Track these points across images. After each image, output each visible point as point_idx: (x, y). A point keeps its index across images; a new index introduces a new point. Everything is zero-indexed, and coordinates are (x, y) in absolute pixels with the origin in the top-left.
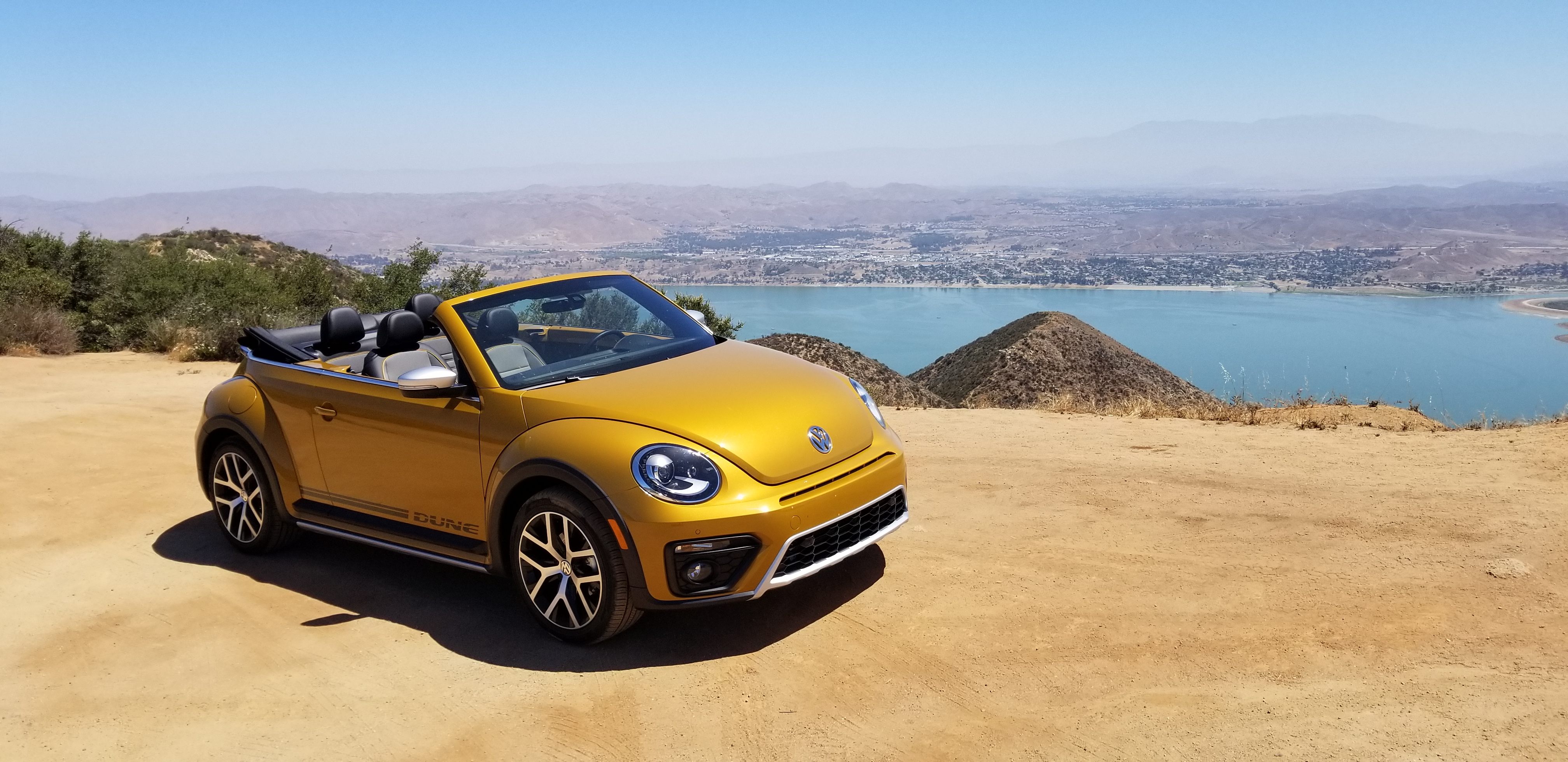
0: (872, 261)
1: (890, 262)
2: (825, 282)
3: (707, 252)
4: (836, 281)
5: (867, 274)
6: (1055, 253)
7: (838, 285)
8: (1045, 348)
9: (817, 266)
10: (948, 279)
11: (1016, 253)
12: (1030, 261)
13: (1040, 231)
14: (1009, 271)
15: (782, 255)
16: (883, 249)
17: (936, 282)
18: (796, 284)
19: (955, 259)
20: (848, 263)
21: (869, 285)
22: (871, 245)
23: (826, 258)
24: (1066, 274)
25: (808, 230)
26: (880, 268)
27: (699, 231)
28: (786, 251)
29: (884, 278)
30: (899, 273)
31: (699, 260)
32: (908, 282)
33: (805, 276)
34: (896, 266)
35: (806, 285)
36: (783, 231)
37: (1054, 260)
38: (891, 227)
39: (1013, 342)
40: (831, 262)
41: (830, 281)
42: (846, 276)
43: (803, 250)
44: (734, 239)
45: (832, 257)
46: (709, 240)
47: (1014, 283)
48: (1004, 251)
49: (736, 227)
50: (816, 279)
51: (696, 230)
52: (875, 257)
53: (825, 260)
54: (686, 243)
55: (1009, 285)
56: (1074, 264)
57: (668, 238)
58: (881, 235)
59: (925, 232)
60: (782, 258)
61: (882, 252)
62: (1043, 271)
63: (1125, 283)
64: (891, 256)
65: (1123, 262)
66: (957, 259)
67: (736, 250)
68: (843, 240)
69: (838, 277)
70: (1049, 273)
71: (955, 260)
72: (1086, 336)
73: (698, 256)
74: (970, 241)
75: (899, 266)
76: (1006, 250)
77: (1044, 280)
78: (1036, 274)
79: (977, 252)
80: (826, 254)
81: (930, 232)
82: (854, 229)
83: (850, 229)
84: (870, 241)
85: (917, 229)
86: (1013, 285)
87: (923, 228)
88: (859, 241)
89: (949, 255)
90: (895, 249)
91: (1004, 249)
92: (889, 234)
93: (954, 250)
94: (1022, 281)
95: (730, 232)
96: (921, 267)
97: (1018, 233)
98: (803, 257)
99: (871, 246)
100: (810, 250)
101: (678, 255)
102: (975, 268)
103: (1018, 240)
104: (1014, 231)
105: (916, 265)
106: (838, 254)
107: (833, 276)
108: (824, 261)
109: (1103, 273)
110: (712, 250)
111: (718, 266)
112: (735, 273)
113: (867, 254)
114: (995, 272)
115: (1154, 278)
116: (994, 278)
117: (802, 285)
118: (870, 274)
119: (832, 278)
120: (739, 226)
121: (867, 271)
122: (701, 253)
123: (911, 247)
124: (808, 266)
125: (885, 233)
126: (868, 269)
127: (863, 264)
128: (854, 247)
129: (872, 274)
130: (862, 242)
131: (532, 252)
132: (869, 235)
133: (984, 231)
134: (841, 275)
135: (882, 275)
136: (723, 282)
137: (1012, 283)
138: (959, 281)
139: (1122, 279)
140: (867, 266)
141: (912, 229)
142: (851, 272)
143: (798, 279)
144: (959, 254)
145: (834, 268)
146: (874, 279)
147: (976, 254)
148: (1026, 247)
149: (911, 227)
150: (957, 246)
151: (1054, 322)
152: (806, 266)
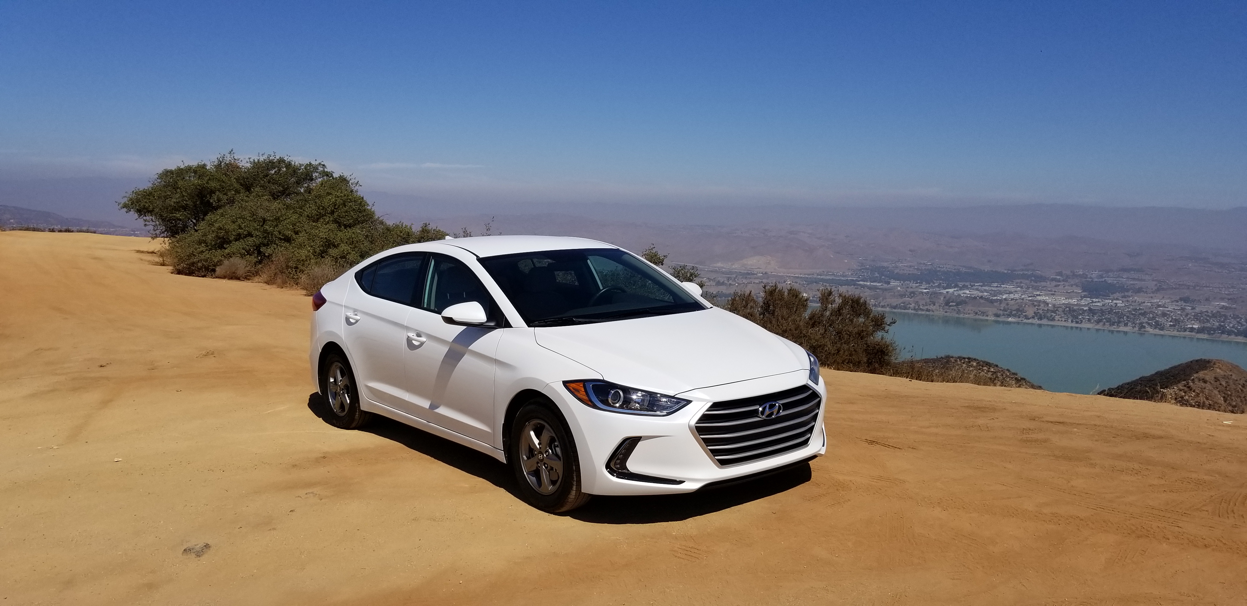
0: (1044, 301)
1: (1061, 303)
2: (997, 315)
3: (893, 283)
4: (1009, 316)
5: (1038, 313)
6: (1223, 307)
7: (1010, 319)
8: (1207, 392)
9: (992, 302)
10: (1116, 322)
11: (1183, 304)
12: (1198, 313)
13: (1208, 287)
14: (1176, 320)
15: (960, 290)
16: (1055, 292)
17: (1104, 324)
18: (971, 316)
19: (1123, 305)
20: (1021, 301)
21: (1039, 322)
22: (1044, 287)
23: (1001, 296)
24: (1233, 327)
25: (986, 270)
26: (1051, 308)
28: (965, 287)
29: (1054, 317)
30: (1069, 313)
31: (886, 290)
32: (1077, 322)
33: (980, 309)
34: (1066, 307)
35: (981, 317)
36: (964, 270)
37: (1222, 313)
38: (1064, 272)
39: (1175, 383)
40: (1005, 299)
41: (1004, 315)
42: (1019, 311)
43: (980, 288)
44: (919, 273)
45: (1007, 295)
47: (1180, 331)
48: (1172, 302)
50: (991, 313)
51: (885, 264)
52: (1047, 298)
54: (877, 275)
55: (1175, 333)
56: (1242, 319)
57: (861, 270)
58: (1054, 280)
59: (1097, 280)
60: (961, 292)
61: (1054, 294)
62: (1210, 323)
64: (1062, 299)
66: (1125, 305)
67: (920, 283)
68: (1019, 281)
69: (1011, 312)
70: (1216, 324)
73: (885, 286)
74: (1139, 291)
75: (1069, 308)
76: (1175, 301)
77: (1211, 331)
79: (1145, 301)
80: (1001, 293)
81: (1101, 280)
82: (1030, 273)
83: (1026, 272)
84: (1043, 284)
85: (1089, 276)
86: (1178, 333)
87: (1094, 275)
88: (1033, 283)
89: (1117, 301)
90: (1067, 292)
91: (1173, 300)
92: (1062, 279)
93: (1123, 297)
94: (1188, 330)
95: (916, 267)
96: (1090, 309)
97: (1188, 288)
98: (979, 294)
102: (1144, 314)
103: (1187, 293)
104: (1183, 285)
105: (1085, 308)
106: (1012, 293)
107: (1007, 311)
108: (999, 298)
110: (899, 282)
111: (902, 296)
112: (917, 302)
114: (1162, 319)
116: (1162, 325)
117: (977, 317)
118: (1041, 312)
119: (1006, 313)
121: (1038, 309)
122: (889, 283)
123: (1082, 292)
124: (984, 301)
125: (1058, 278)
126: (1040, 308)
127: (1036, 303)
128: (1028, 288)
129: (1043, 313)
130: (1036, 284)
131: (749, 274)
132: (1043, 279)
133: (1155, 283)
134: (1014, 311)
135: (1053, 314)
136: (905, 308)
137: (1178, 331)
138: (1126, 325)
140: (1039, 306)
141: (1084, 276)
142: (1023, 310)
143: (974, 312)
144: (1128, 301)
145: (1007, 304)
146: (1045, 317)
147: (1144, 302)
148: (1195, 300)
149: (1083, 274)
150: (1126, 294)
151: (1217, 369)
152: (982, 301)
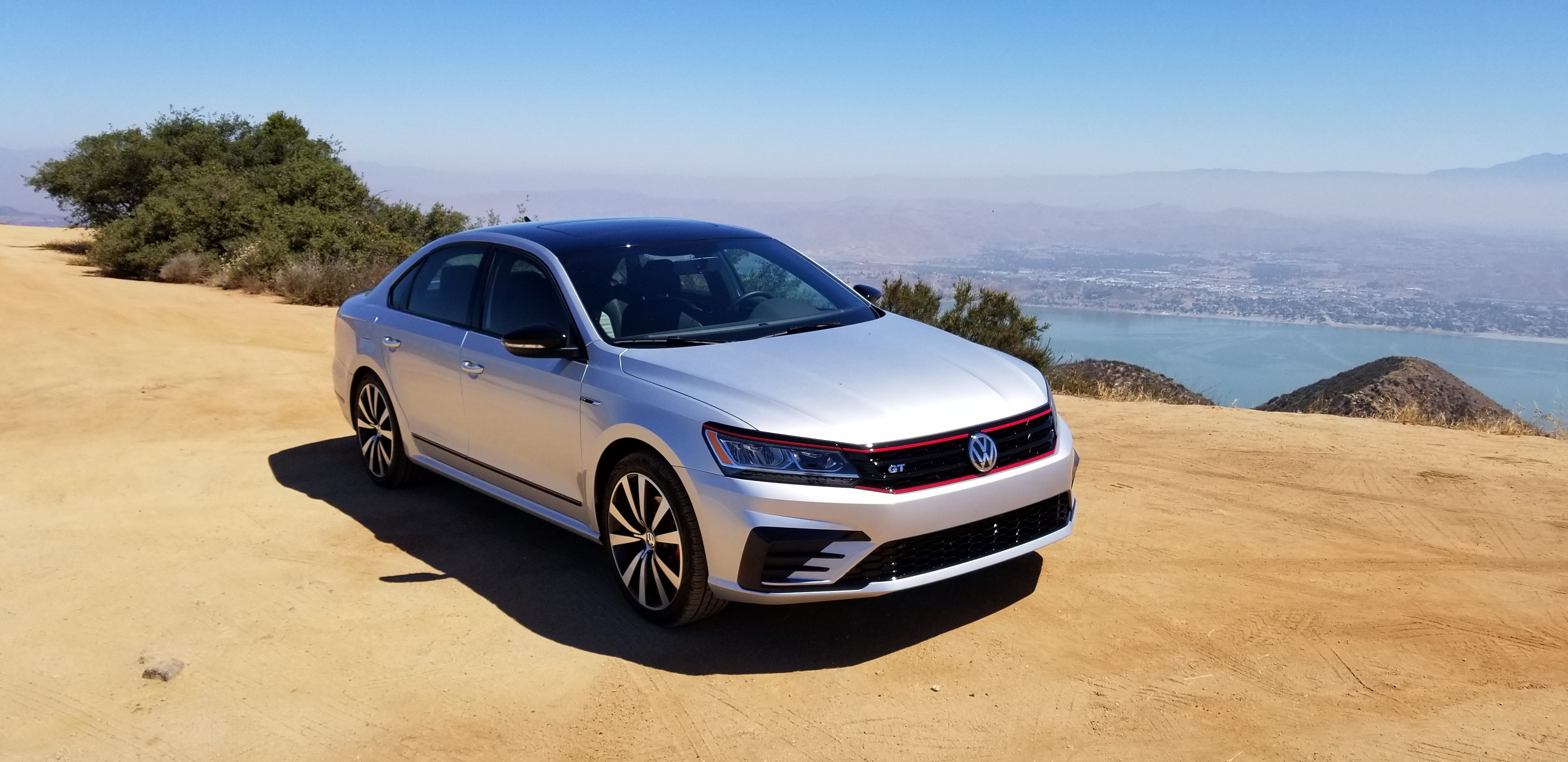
0: (1205, 290)
1: (1226, 292)
2: (1149, 309)
3: (1023, 272)
4: (1162, 309)
5: (1198, 304)
6: (1418, 293)
7: (1164, 313)
8: (1398, 396)
9: (1142, 291)
10: (1291, 314)
11: (1371, 290)
12: (1388, 301)
13: (1402, 269)
14: (1363, 310)
15: (1104, 278)
16: (1218, 278)
17: (1277, 317)
18: (1117, 309)
19: (1300, 293)
20: (1178, 290)
21: (1198, 316)
23: (1153, 284)
24: (1430, 317)
25: (1135, 253)
26: (1213, 298)
27: (1016, 249)
28: (1109, 274)
29: (1217, 309)
30: (1235, 304)
32: (1244, 315)
33: (1128, 301)
34: (1232, 297)
35: (1128, 311)
36: (1107, 253)
37: (1417, 300)
38: (1229, 254)
39: (1361, 387)
40: (1158, 289)
41: (1156, 308)
42: (1174, 303)
43: (1128, 274)
44: (1054, 259)
45: (1160, 283)
46: (1027, 259)
47: (1366, 324)
48: (1358, 288)
50: (1141, 306)
51: (1013, 248)
52: (1209, 286)
53: (1152, 286)
54: (1002, 261)
55: (1361, 326)
56: (1440, 306)
57: (983, 255)
58: (1218, 263)
59: (1268, 262)
60: (1104, 281)
61: (1217, 281)
62: (1402, 312)
63: (1500, 332)
64: (1227, 286)
65: (1500, 308)
66: (1302, 293)
67: (1054, 270)
68: (1174, 265)
69: (1165, 305)
70: (1410, 315)
71: (1299, 295)
72: (1447, 387)
73: (1013, 275)
74: (1319, 275)
75: (1235, 297)
76: (1361, 287)
77: (1403, 322)
78: (1393, 315)
79: (1326, 287)
80: (1153, 280)
81: (1274, 262)
82: (1187, 255)
83: (1183, 255)
84: (1203, 268)
85: (1259, 258)
86: (1366, 326)
87: (1266, 256)
88: (1192, 268)
89: (1292, 288)
90: (1232, 279)
91: (1358, 286)
92: (1226, 262)
93: (1299, 283)
94: (1376, 322)
95: (1050, 251)
96: (1260, 299)
97: (1377, 269)
98: (1127, 282)
99: (1205, 274)
100: (1136, 275)
101: (992, 273)
102: (1323, 304)
103: (1375, 277)
104: (1371, 267)
105: (1255, 298)
106: (1166, 281)
107: (1159, 303)
108: (1150, 287)
109: (1473, 319)
113: (1199, 282)
114: (1346, 309)
115: (1534, 328)
116: (1345, 316)
117: (1124, 310)
118: (1202, 303)
119: (1158, 305)
120: (1060, 246)
121: (1197, 300)
122: (1016, 271)
123: (1251, 278)
124: (1132, 291)
125: (1222, 260)
126: (1200, 297)
127: (1195, 293)
128: (1186, 274)
129: (1204, 304)
130: (1194, 269)
132: (1203, 262)
133: (1336, 265)
134: (1169, 302)
135: (1215, 305)
136: (1037, 302)
137: (1365, 324)
138: (1302, 317)
139: (1496, 327)
140: (1199, 295)
141: (1253, 258)
142: (1180, 301)
143: (1120, 305)
144: (1305, 288)
145: (1161, 295)
146: (1206, 309)
147: (1325, 290)
148: (1385, 285)
149: (1252, 255)
150: (1304, 279)
151: (1411, 368)
152: (1130, 291)
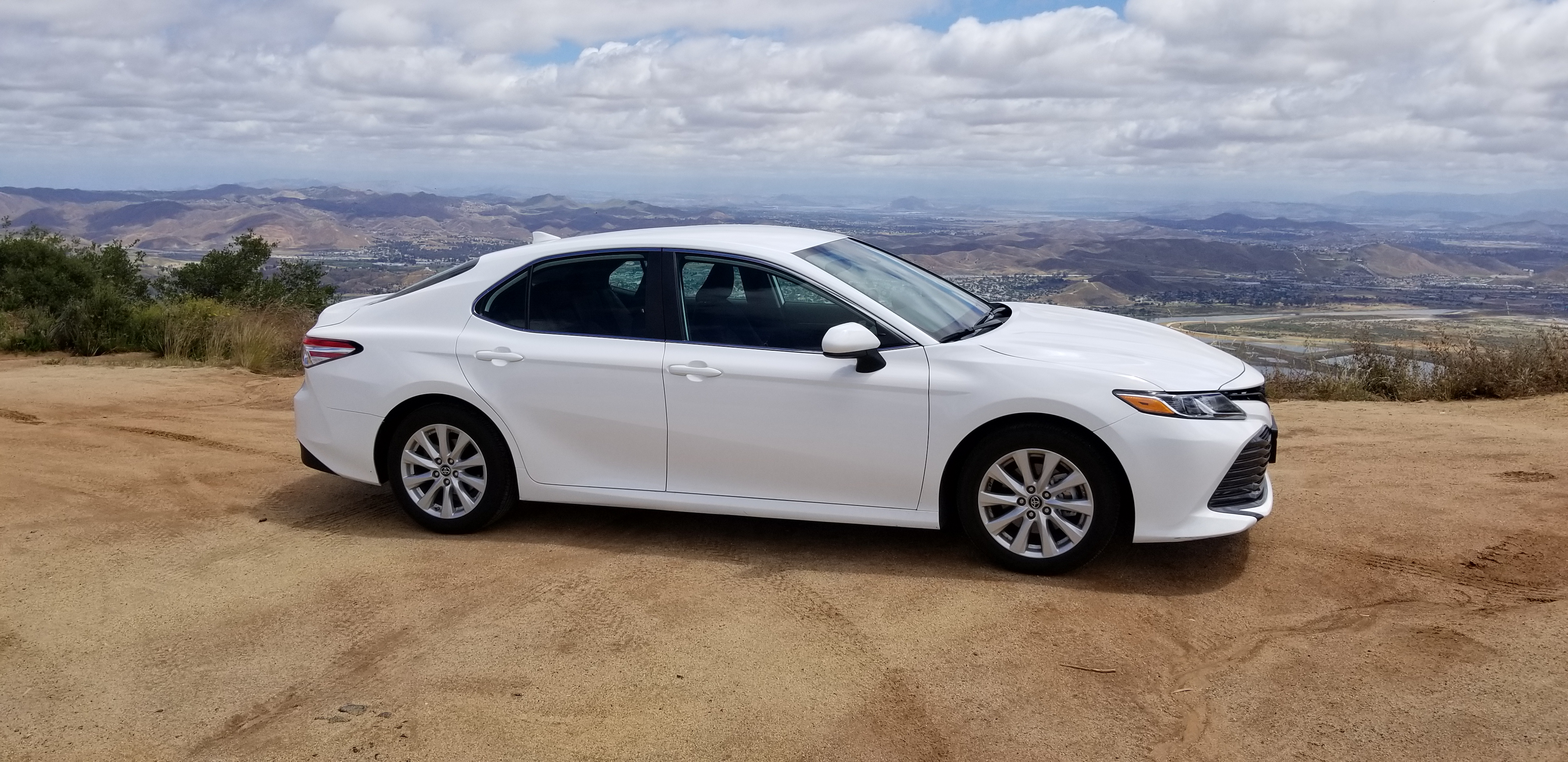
27: (411, 240)
46: (423, 250)
49: (452, 237)
101: (388, 264)
120: (456, 237)
